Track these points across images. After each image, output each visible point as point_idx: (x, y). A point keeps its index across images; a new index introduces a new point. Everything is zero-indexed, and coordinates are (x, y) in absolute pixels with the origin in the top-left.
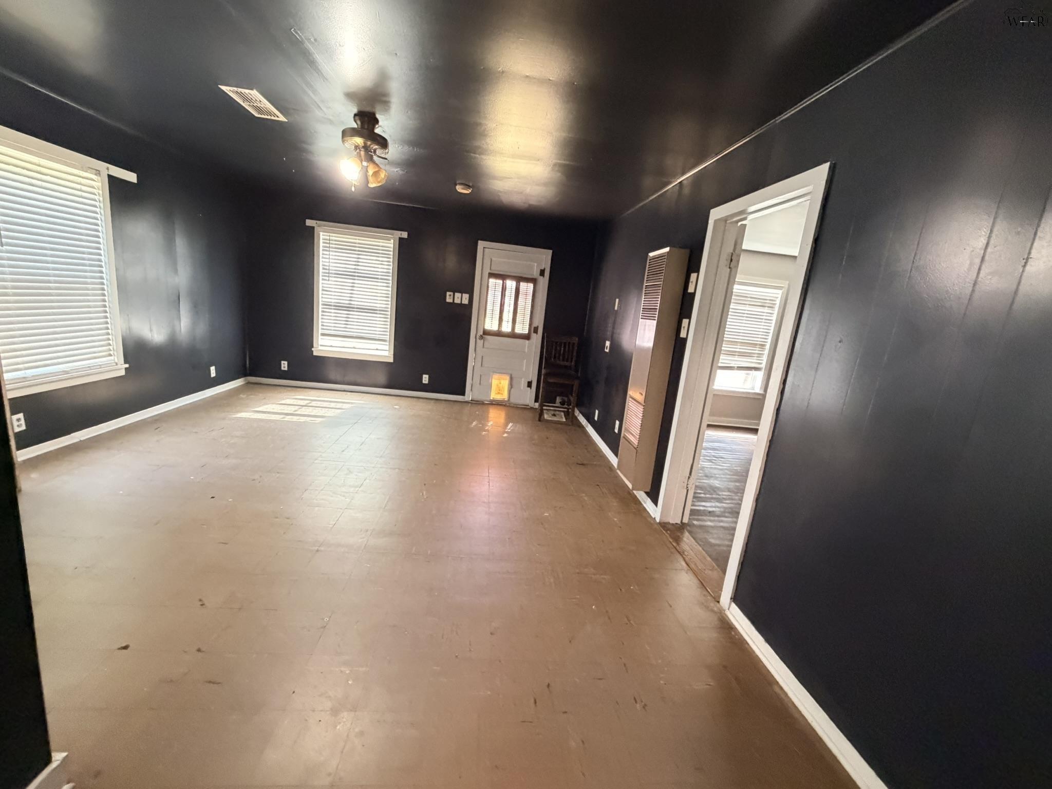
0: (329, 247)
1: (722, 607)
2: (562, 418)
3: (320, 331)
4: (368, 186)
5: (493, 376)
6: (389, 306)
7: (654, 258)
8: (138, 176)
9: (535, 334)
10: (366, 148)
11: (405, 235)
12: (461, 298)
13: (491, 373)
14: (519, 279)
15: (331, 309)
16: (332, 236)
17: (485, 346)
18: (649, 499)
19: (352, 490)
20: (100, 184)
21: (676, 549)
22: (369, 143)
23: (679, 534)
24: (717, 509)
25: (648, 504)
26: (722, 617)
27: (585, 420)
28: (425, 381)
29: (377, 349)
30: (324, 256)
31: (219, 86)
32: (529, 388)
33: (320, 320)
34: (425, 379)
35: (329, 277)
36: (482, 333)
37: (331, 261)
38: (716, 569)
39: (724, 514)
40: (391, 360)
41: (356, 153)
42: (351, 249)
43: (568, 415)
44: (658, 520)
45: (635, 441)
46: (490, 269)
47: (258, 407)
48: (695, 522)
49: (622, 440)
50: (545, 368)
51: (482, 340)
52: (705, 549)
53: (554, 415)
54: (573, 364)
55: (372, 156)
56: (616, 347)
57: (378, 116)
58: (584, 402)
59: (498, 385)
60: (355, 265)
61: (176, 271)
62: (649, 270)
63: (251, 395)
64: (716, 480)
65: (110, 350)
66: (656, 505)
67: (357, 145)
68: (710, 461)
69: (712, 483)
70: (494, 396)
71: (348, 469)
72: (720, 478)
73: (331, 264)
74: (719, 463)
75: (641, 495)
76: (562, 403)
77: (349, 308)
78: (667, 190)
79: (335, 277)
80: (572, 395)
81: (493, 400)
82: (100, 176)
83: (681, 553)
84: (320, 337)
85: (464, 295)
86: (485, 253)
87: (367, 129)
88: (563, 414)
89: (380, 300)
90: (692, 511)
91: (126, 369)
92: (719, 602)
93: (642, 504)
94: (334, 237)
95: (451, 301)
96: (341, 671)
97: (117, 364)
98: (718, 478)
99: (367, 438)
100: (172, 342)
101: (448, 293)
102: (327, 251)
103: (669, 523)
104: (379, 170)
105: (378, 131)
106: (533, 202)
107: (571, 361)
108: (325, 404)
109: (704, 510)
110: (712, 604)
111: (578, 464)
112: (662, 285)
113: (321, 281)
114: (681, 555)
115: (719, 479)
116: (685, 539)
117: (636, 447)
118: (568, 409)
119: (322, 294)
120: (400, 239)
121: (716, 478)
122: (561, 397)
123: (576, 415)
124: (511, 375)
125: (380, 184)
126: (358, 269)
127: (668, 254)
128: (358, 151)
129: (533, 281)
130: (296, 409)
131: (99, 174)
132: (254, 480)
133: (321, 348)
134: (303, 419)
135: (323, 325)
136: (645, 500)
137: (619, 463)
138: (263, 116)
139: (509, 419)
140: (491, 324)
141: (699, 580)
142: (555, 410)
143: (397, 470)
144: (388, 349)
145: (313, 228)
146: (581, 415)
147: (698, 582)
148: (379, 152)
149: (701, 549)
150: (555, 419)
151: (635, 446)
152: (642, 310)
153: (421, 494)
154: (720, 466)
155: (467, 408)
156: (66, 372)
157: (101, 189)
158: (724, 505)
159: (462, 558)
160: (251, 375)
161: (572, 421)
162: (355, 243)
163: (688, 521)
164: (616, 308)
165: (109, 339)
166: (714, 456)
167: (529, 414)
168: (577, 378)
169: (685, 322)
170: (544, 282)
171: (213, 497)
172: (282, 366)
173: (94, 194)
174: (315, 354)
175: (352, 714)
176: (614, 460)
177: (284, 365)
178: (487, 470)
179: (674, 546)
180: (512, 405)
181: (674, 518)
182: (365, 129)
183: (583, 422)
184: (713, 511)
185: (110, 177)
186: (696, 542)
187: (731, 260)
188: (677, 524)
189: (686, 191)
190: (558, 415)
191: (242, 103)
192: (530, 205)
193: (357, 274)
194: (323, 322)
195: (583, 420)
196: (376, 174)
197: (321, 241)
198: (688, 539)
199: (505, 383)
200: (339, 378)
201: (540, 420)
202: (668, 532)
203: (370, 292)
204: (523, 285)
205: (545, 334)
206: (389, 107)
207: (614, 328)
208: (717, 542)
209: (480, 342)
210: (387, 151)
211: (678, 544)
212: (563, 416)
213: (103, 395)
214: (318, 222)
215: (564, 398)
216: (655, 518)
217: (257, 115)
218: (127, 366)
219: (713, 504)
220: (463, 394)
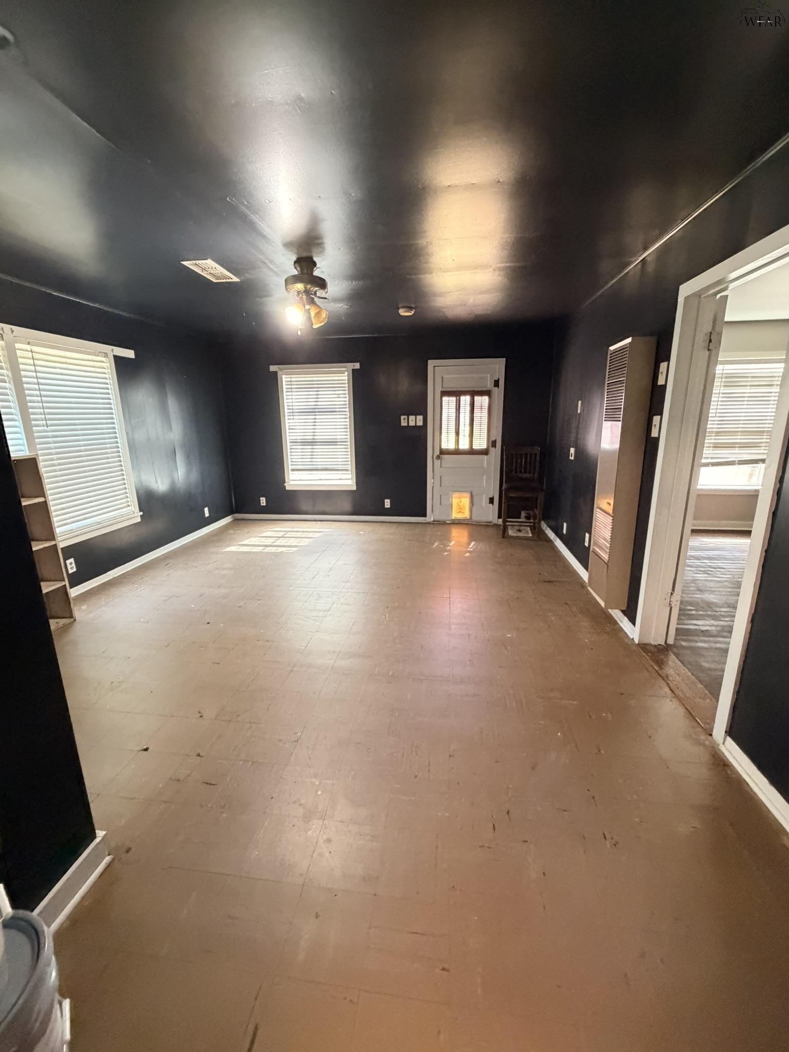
0: (291, 388)
1: (714, 741)
2: (528, 533)
3: (290, 467)
4: (312, 327)
5: (453, 495)
6: (349, 437)
7: (616, 351)
8: (135, 352)
9: (494, 448)
10: (307, 292)
11: (357, 366)
12: (415, 421)
13: (451, 493)
14: (473, 393)
15: (297, 445)
16: (293, 378)
17: (442, 466)
18: (626, 618)
19: (321, 614)
20: (108, 364)
21: (659, 674)
22: (309, 286)
23: (662, 657)
24: (713, 628)
25: (625, 623)
26: (715, 752)
27: (553, 534)
28: (387, 505)
29: (341, 479)
30: (288, 397)
31: (182, 262)
32: (491, 505)
33: (289, 457)
34: (387, 503)
35: (293, 415)
36: (438, 454)
37: (294, 401)
38: (709, 697)
39: (721, 634)
40: (354, 488)
41: (298, 298)
42: (308, 387)
43: (535, 528)
44: (637, 642)
45: (605, 557)
46: (442, 387)
47: (243, 541)
48: (684, 644)
49: (591, 554)
50: (506, 482)
51: (439, 460)
52: (695, 673)
53: (520, 531)
54: (536, 475)
55: (313, 299)
56: (580, 453)
57: (315, 259)
58: (551, 514)
59: (458, 504)
60: (315, 402)
61: (170, 428)
62: (610, 366)
63: (238, 530)
64: (712, 594)
65: (128, 502)
66: (634, 624)
67: (299, 290)
68: (705, 572)
69: (707, 598)
70: (455, 515)
71: (318, 594)
72: (717, 591)
73: (294, 404)
74: (717, 574)
75: (617, 614)
76: (528, 517)
77: (313, 443)
78: (628, 272)
79: (298, 415)
80: (537, 508)
81: (453, 520)
82: (108, 358)
83: (665, 678)
84: (290, 472)
85: (417, 417)
86: (436, 371)
87: (307, 274)
88: (529, 528)
89: (340, 432)
90: (677, 629)
91: (141, 516)
92: (711, 735)
93: (618, 624)
94: (295, 378)
95: (406, 424)
96: (312, 783)
97: (134, 513)
98: (715, 591)
99: (335, 564)
100: (173, 490)
101: (402, 417)
102: (289, 392)
103: (651, 644)
104: (319, 312)
105: (317, 273)
106: (479, 311)
107: (534, 473)
108: (299, 535)
109: (696, 629)
110: (703, 737)
111: (544, 581)
112: (625, 381)
113: (287, 421)
114: (664, 679)
115: (717, 593)
116: (670, 663)
117: (606, 562)
118: (534, 523)
119: (289, 433)
120: (353, 370)
121: (712, 592)
122: (526, 512)
123: (544, 528)
124: (471, 492)
125: (322, 324)
126: (318, 405)
127: (630, 345)
128: (300, 296)
129: (487, 393)
130: (273, 541)
131: (107, 355)
132: (240, 607)
133: (292, 483)
134: (281, 549)
135: (292, 462)
136: (622, 619)
137: (590, 578)
138: (220, 281)
139: (472, 538)
140: (448, 442)
141: (686, 708)
142: (521, 526)
143: (362, 594)
144: (350, 478)
145: (276, 373)
146: (549, 529)
147: (685, 710)
148: (320, 293)
149: (690, 674)
150: (521, 534)
151: (605, 560)
152: (605, 411)
153: (384, 617)
154: (719, 577)
155: (429, 529)
156: (99, 523)
157: (109, 368)
158: (722, 623)
159: (422, 679)
160: (237, 512)
161: (538, 537)
162: (313, 381)
163: (674, 642)
164: (579, 412)
165: (126, 493)
166: (710, 567)
167: (491, 531)
168: (542, 490)
169: (656, 419)
170: (499, 393)
171: (208, 623)
172: (261, 501)
173: (105, 373)
174: (287, 489)
175: (320, 822)
176: (584, 574)
177: (263, 501)
178: (448, 592)
179: (656, 670)
180: (474, 523)
181: (656, 638)
182: (304, 273)
183: (551, 536)
184: (707, 631)
185: (115, 357)
186: (684, 665)
187: (710, 341)
188: (660, 645)
189: (650, 268)
190: (524, 530)
191: (201, 273)
192: (477, 316)
193: (317, 410)
194: (292, 459)
195: (551, 535)
196: (318, 314)
197: (284, 383)
198: (674, 662)
199: (466, 501)
200: (309, 508)
201: (503, 537)
202: (649, 654)
203: (329, 425)
204: (477, 399)
205: (504, 447)
206: (323, 249)
207: (577, 433)
208: (713, 666)
209: (437, 462)
210: (326, 290)
211: (661, 668)
212: (530, 532)
213: (127, 539)
214: (280, 366)
215: (529, 512)
216: (633, 639)
217: (215, 281)
218: (141, 513)
219: (707, 622)
220: (425, 515)
